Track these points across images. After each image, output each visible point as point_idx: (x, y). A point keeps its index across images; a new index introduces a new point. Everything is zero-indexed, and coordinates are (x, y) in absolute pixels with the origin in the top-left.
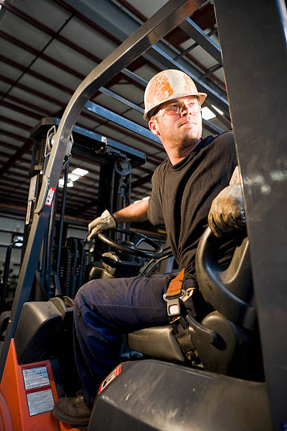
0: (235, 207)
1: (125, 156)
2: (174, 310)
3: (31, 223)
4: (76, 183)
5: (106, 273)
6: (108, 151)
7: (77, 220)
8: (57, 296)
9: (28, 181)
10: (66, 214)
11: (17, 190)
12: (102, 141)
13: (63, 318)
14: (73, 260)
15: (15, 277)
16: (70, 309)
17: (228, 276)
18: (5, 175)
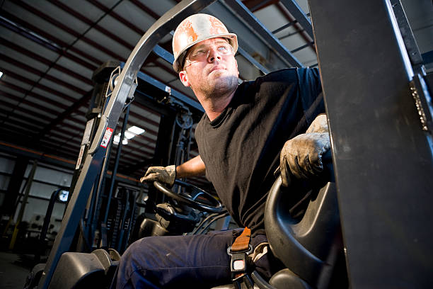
0: (313, 149)
1: (187, 109)
2: (239, 265)
3: (81, 167)
4: (131, 141)
5: (158, 226)
6: (171, 102)
7: (128, 179)
8: (103, 248)
9: (82, 134)
10: (119, 171)
11: (69, 143)
12: (166, 90)
13: (106, 273)
14: (123, 211)
15: (55, 233)
16: (115, 263)
17: (302, 229)
18: (58, 126)
